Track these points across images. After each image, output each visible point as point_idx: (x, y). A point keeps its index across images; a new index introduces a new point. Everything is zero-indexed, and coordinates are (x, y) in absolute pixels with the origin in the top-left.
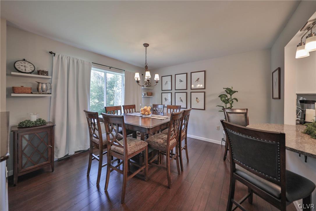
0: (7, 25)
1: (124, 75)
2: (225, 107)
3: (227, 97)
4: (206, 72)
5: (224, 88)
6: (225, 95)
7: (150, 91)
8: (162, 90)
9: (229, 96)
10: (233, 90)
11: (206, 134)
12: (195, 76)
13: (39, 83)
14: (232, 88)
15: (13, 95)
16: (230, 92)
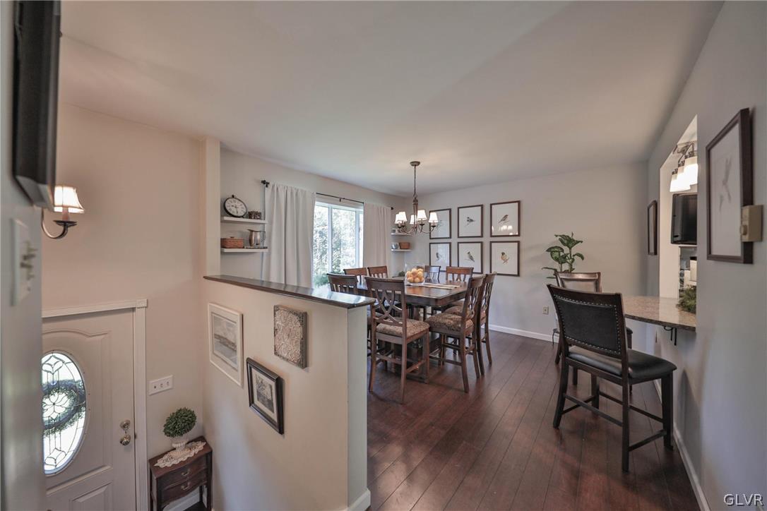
0: (221, 149)
1: (362, 210)
2: (559, 270)
3: (563, 251)
4: (521, 203)
5: (557, 236)
6: (559, 247)
7: (404, 240)
8: (431, 238)
9: (566, 250)
10: (575, 238)
11: (523, 323)
12: (499, 211)
13: (252, 231)
14: (573, 234)
15: (226, 250)
16: (569, 241)
